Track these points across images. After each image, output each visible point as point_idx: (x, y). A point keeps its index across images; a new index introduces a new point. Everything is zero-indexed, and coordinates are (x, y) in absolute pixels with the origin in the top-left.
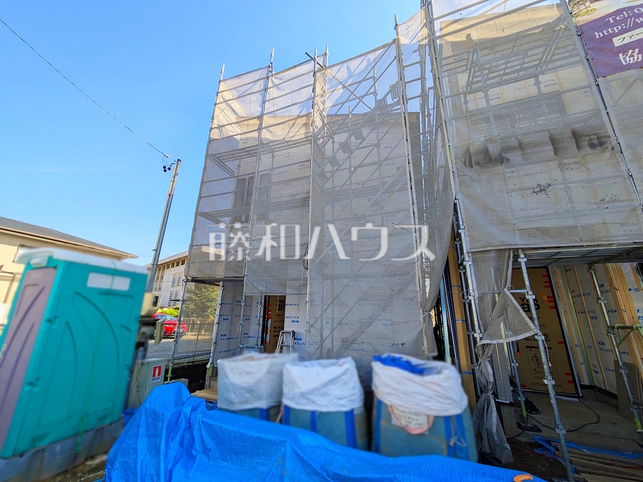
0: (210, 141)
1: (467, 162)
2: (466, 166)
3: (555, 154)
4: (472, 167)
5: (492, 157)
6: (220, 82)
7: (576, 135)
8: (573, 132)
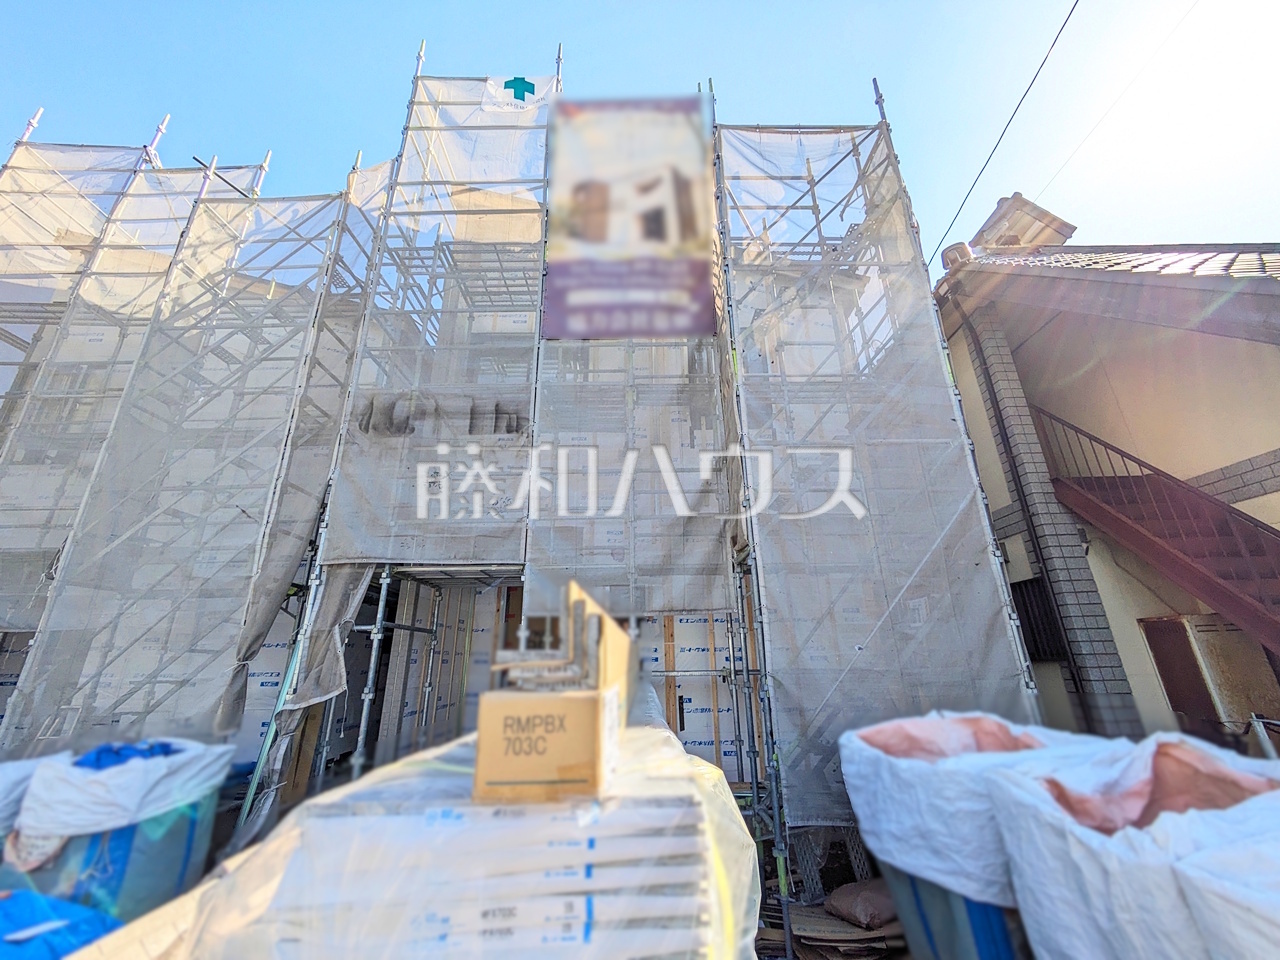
1: (364, 422)
2: (360, 428)
4: (367, 431)
5: (395, 422)
6: (18, 144)
7: (498, 411)
8: (497, 405)
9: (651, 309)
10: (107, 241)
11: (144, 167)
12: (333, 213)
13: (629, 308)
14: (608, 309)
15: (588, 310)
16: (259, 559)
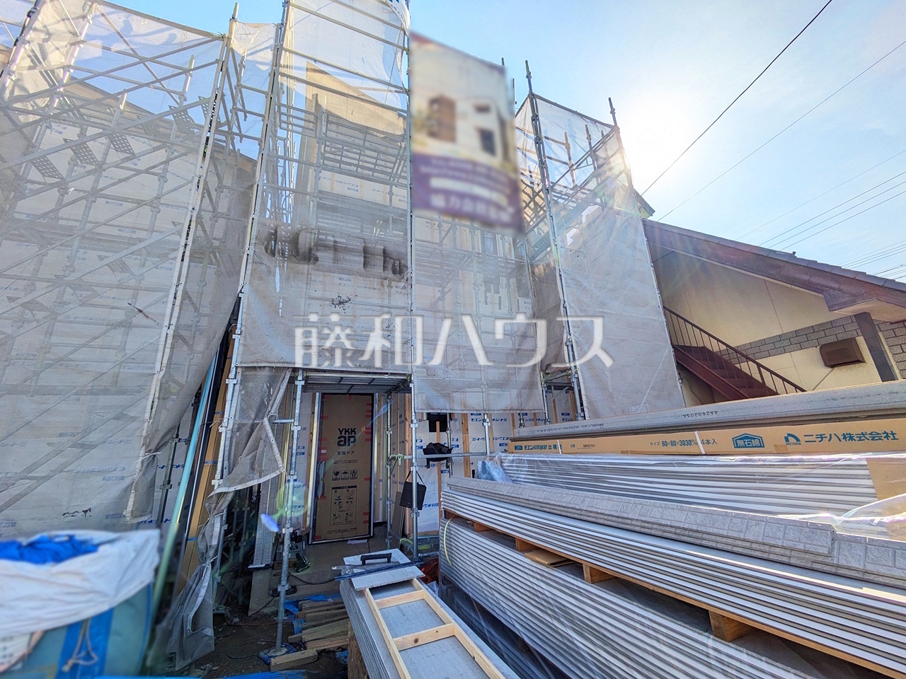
1: (270, 247)
2: (267, 251)
3: (364, 268)
4: (274, 255)
5: (301, 251)
7: (385, 255)
8: (384, 251)
9: (489, 202)
13: (475, 198)
14: (462, 196)
15: (447, 193)
16: (162, 358)
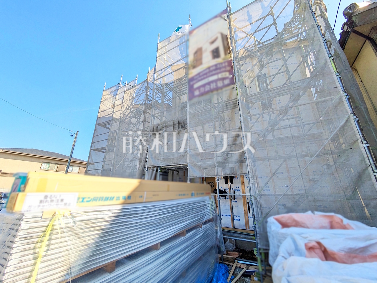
0: (98, 118)
3: (173, 130)
6: (103, 91)
7: (179, 123)
8: (179, 121)
9: (216, 81)
10: (116, 105)
11: (120, 88)
12: (145, 85)
13: (209, 83)
14: (204, 86)
15: (199, 88)
16: (138, 167)
